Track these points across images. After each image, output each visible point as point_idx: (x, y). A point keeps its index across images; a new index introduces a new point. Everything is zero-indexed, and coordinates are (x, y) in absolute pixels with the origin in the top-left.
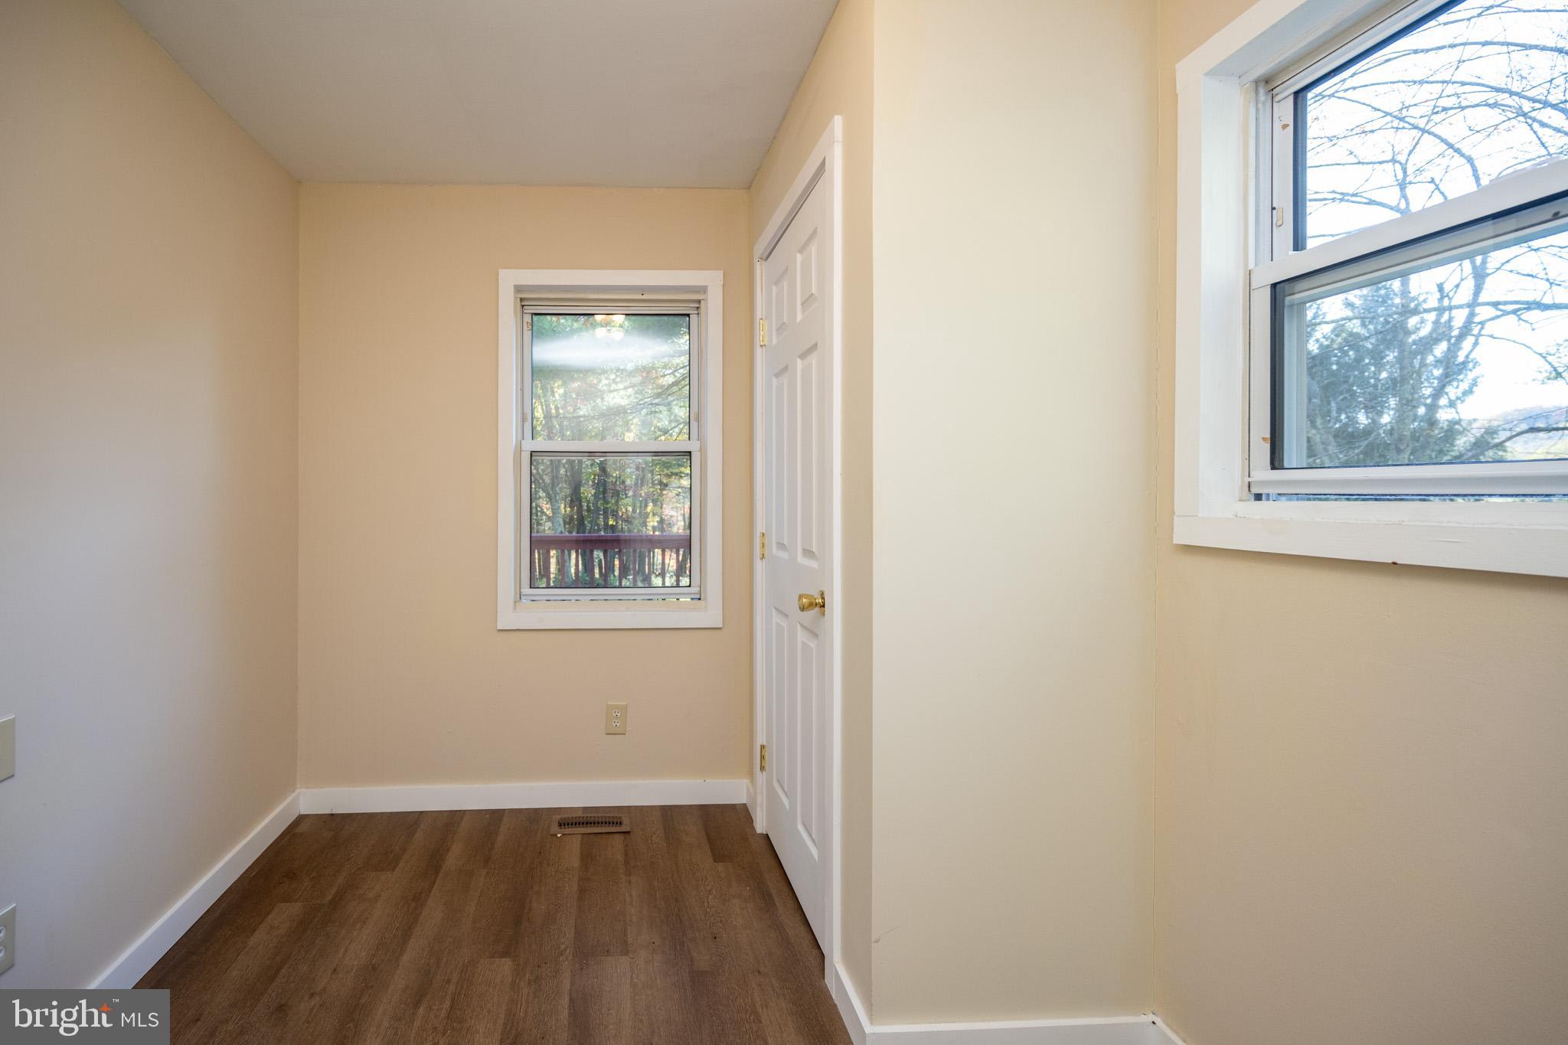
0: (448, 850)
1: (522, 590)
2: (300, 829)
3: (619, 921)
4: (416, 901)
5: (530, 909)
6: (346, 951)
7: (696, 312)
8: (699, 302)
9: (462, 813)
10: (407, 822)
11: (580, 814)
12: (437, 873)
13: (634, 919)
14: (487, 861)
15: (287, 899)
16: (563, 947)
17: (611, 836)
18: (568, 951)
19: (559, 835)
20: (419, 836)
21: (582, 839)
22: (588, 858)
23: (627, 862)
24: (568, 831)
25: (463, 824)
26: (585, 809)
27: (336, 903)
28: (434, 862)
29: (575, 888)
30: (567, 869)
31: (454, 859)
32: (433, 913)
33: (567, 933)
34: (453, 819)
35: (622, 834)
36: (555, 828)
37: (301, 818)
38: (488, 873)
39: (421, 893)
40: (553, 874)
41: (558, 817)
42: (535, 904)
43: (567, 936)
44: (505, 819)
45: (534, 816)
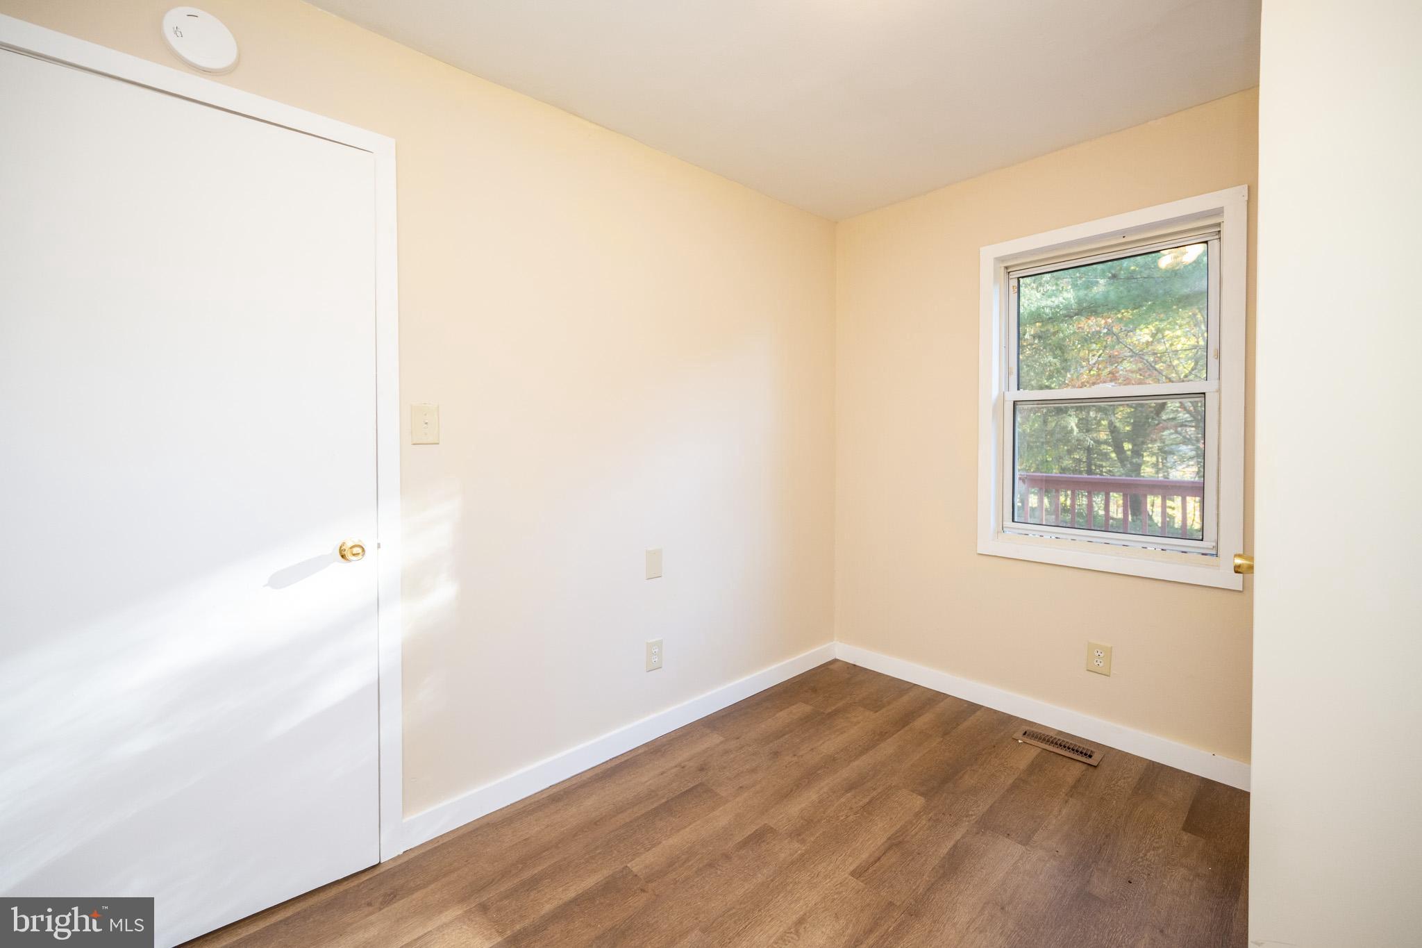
0: (920, 716)
1: (1004, 523)
2: (831, 667)
3: (1035, 822)
4: (881, 736)
5: (961, 778)
6: (823, 743)
7: (1217, 237)
8: (1219, 225)
9: (946, 696)
10: (901, 687)
11: (1051, 734)
12: (904, 727)
13: (1051, 827)
14: (945, 734)
15: (806, 702)
16: (970, 813)
17: (1074, 762)
18: (974, 817)
19: (1020, 741)
20: (905, 698)
21: (1042, 752)
22: (1035, 767)
23: (1074, 787)
24: (1028, 741)
25: (942, 704)
26: (1060, 733)
27: (832, 715)
28: (905, 720)
29: (1011, 781)
30: (1011, 767)
31: (922, 722)
32: (888, 748)
33: (981, 807)
34: (935, 698)
35: (1086, 765)
36: (1018, 735)
37: (835, 661)
38: (942, 741)
39: (886, 733)
40: (996, 765)
41: (1027, 728)
42: (966, 777)
43: (980, 808)
44: (978, 713)
45: (1005, 720)
